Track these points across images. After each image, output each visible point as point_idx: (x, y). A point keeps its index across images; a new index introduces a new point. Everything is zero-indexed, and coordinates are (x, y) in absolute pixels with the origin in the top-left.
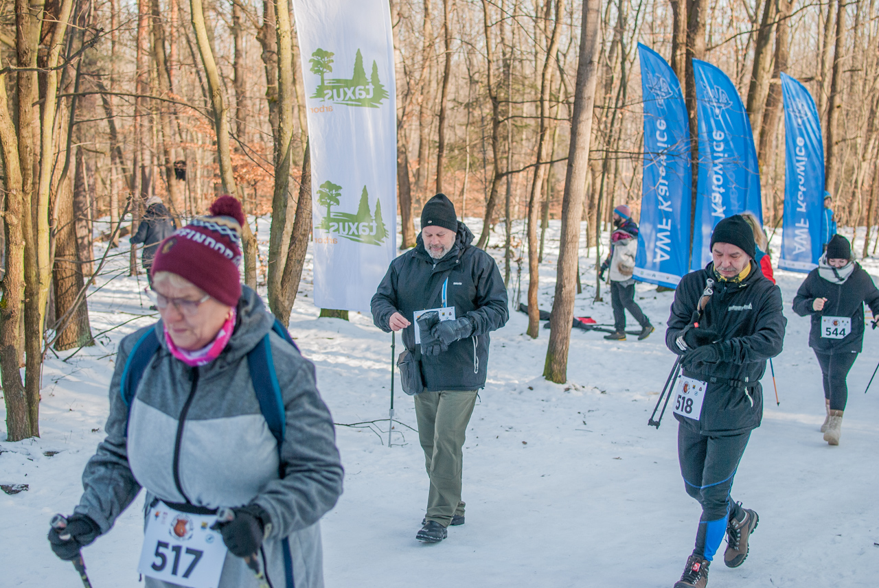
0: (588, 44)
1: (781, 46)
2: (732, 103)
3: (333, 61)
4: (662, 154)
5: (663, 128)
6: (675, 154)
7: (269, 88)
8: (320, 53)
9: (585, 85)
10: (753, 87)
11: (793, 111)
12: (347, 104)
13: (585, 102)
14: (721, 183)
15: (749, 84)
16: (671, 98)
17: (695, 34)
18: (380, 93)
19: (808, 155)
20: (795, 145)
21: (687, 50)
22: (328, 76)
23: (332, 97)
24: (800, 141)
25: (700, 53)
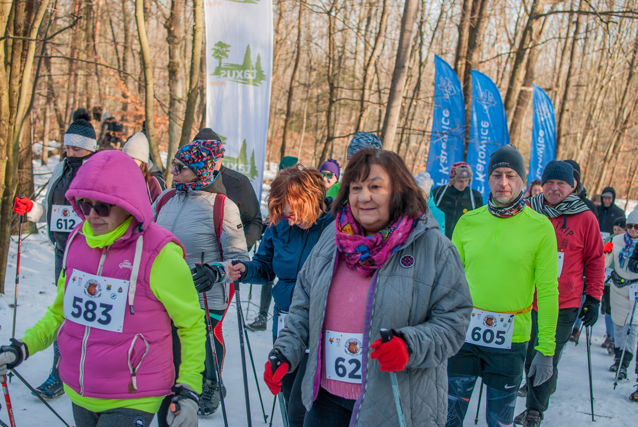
0: (402, 54)
1: (531, 63)
2: (496, 102)
3: (229, 51)
4: (446, 134)
5: (447, 115)
6: (454, 134)
7: (170, 62)
8: (220, 44)
9: (397, 82)
10: (510, 91)
11: (539, 112)
12: (237, 82)
13: (397, 94)
14: (484, 157)
15: (507, 89)
16: (455, 95)
17: (473, 51)
18: (260, 76)
19: (546, 143)
20: (538, 135)
21: (467, 62)
22: (225, 61)
23: (226, 76)
24: (541, 133)
25: (475, 65)
